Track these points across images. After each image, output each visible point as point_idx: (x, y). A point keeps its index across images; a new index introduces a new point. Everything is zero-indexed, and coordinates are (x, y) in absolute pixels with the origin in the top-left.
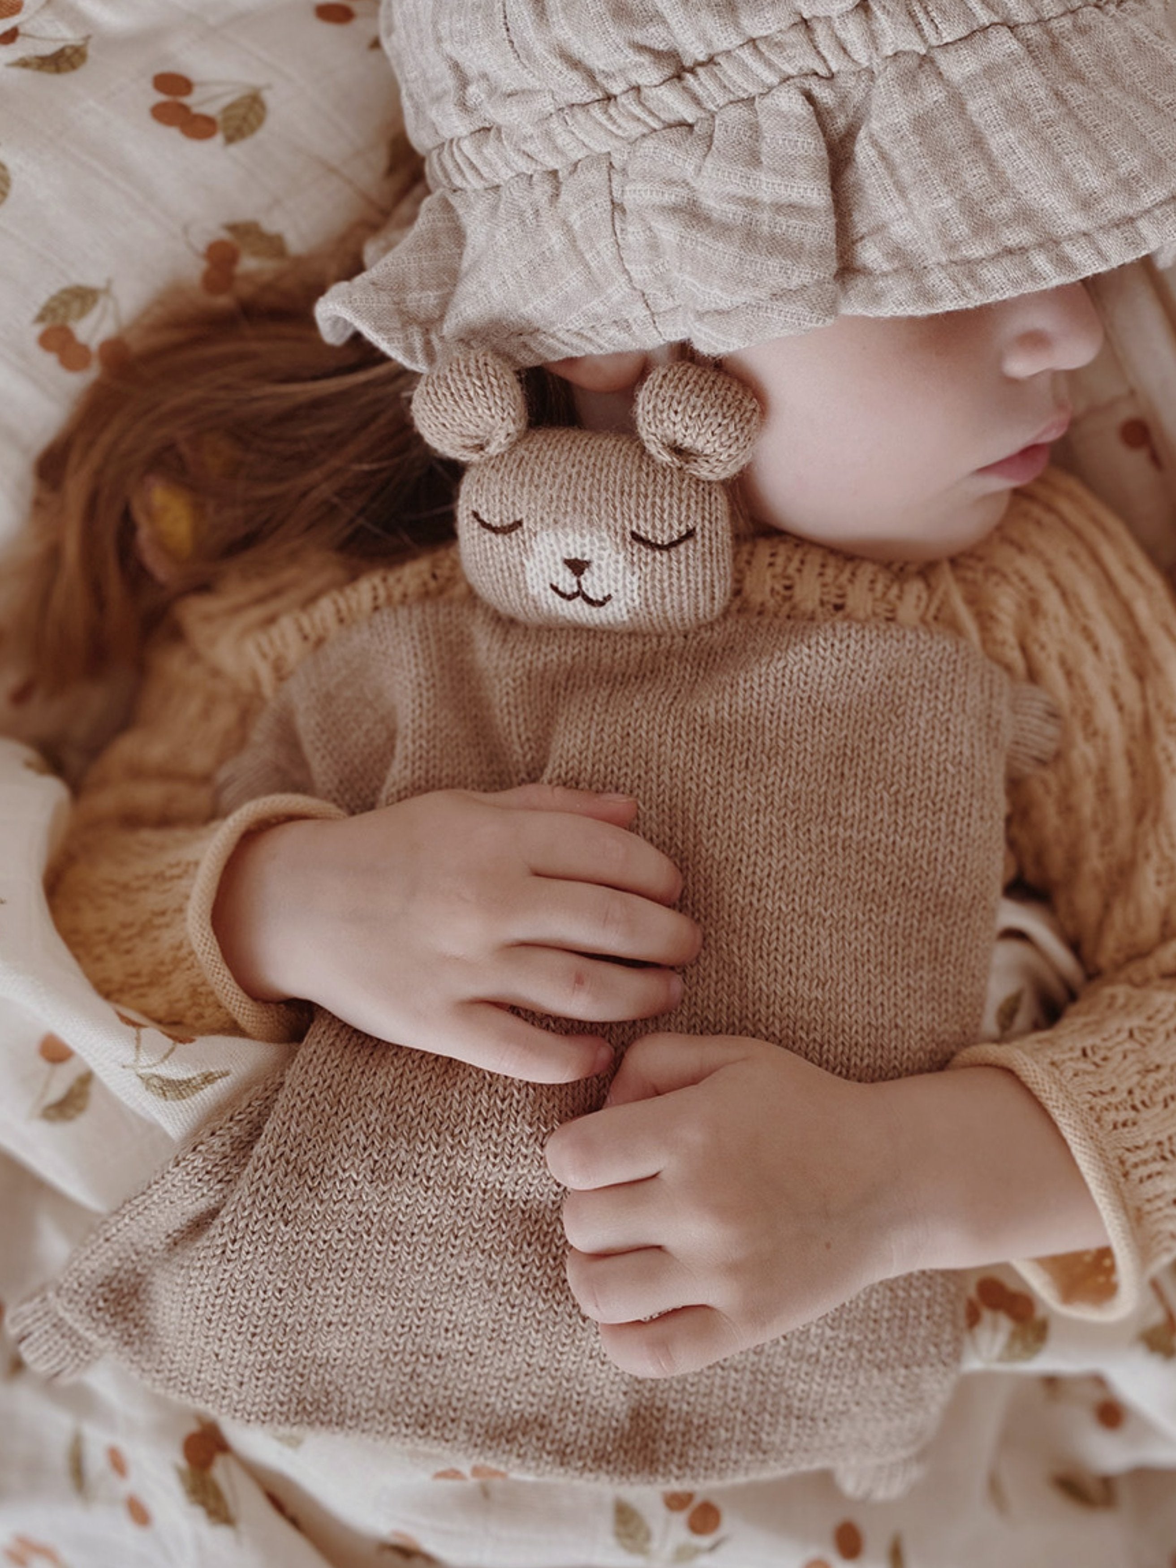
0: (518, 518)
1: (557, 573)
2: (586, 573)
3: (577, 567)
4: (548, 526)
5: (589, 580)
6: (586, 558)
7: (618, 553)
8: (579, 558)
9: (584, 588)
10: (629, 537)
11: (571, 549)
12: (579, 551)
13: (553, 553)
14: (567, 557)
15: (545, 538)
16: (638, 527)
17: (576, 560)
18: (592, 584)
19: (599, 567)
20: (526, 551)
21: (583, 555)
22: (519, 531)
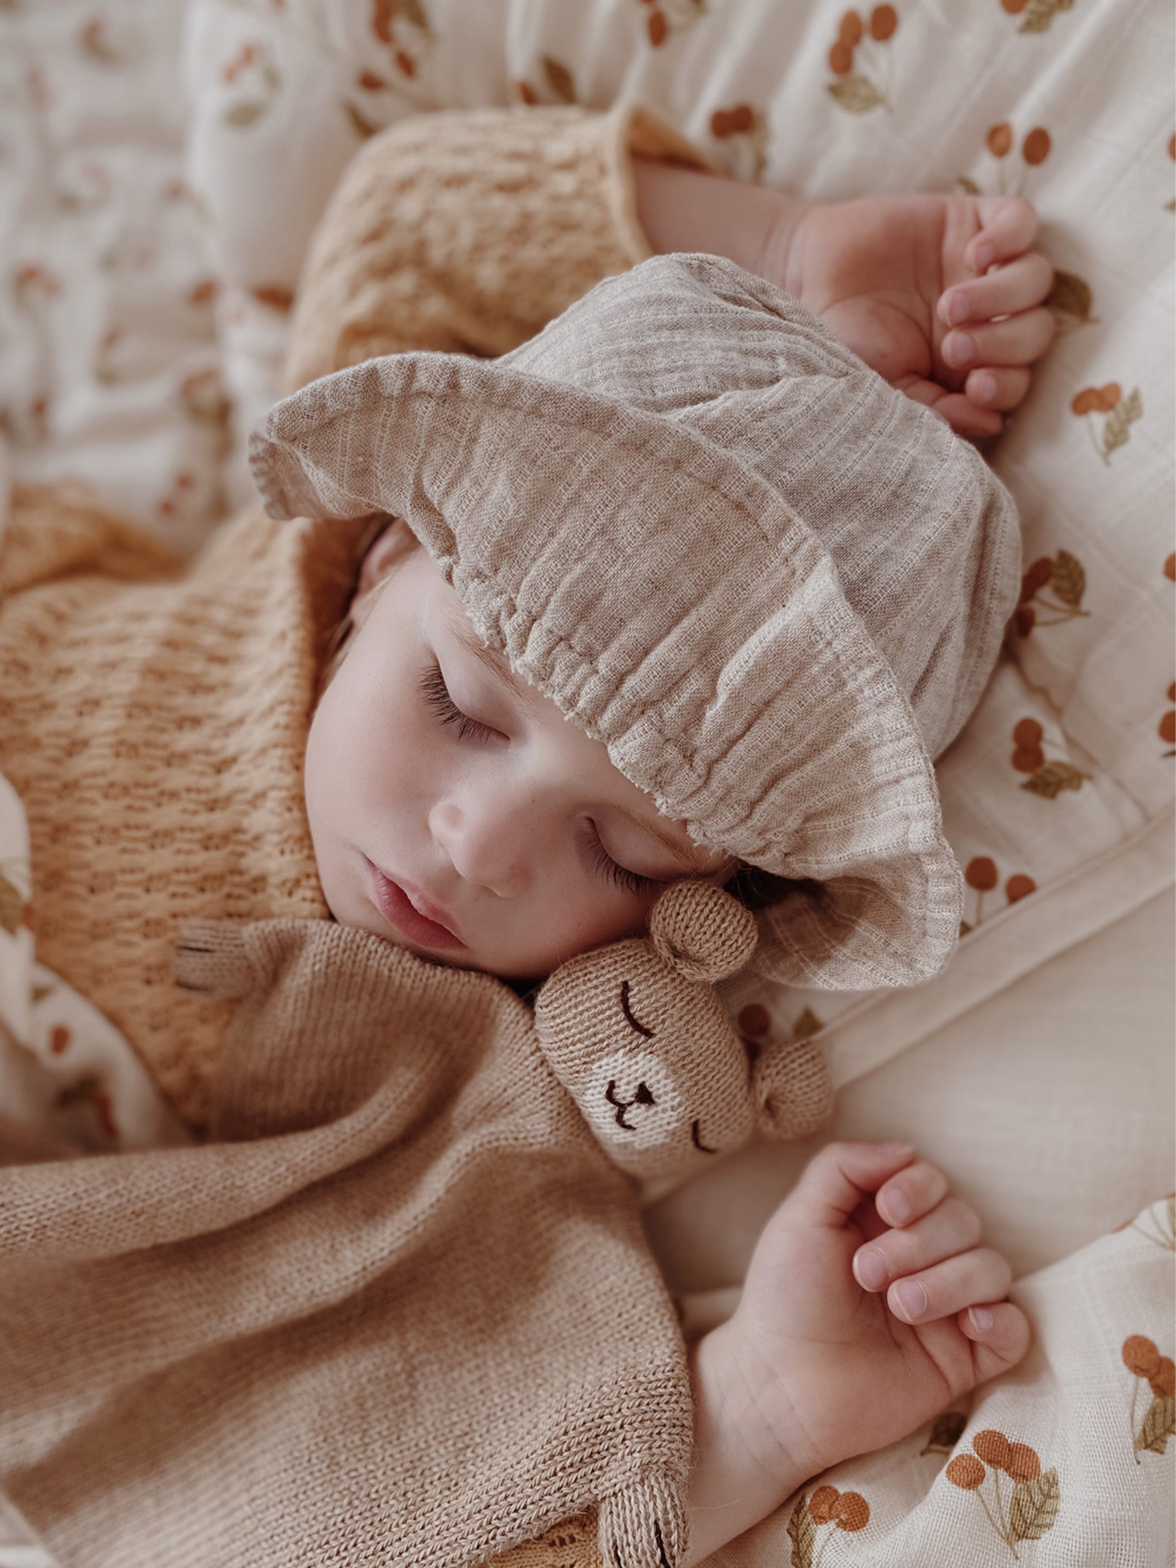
0: (655, 1031)
1: (628, 1083)
2: (643, 1107)
3: (644, 1096)
4: (666, 1059)
5: (639, 1111)
6: (656, 1100)
7: (677, 1121)
8: (654, 1095)
9: (629, 1108)
10: (693, 1120)
11: (656, 1086)
12: (660, 1092)
13: (644, 1074)
14: (647, 1085)
15: (653, 1063)
16: (705, 1122)
17: (650, 1094)
18: (635, 1114)
19: (656, 1113)
20: (631, 1050)
21: (659, 1097)
22: (643, 1038)
